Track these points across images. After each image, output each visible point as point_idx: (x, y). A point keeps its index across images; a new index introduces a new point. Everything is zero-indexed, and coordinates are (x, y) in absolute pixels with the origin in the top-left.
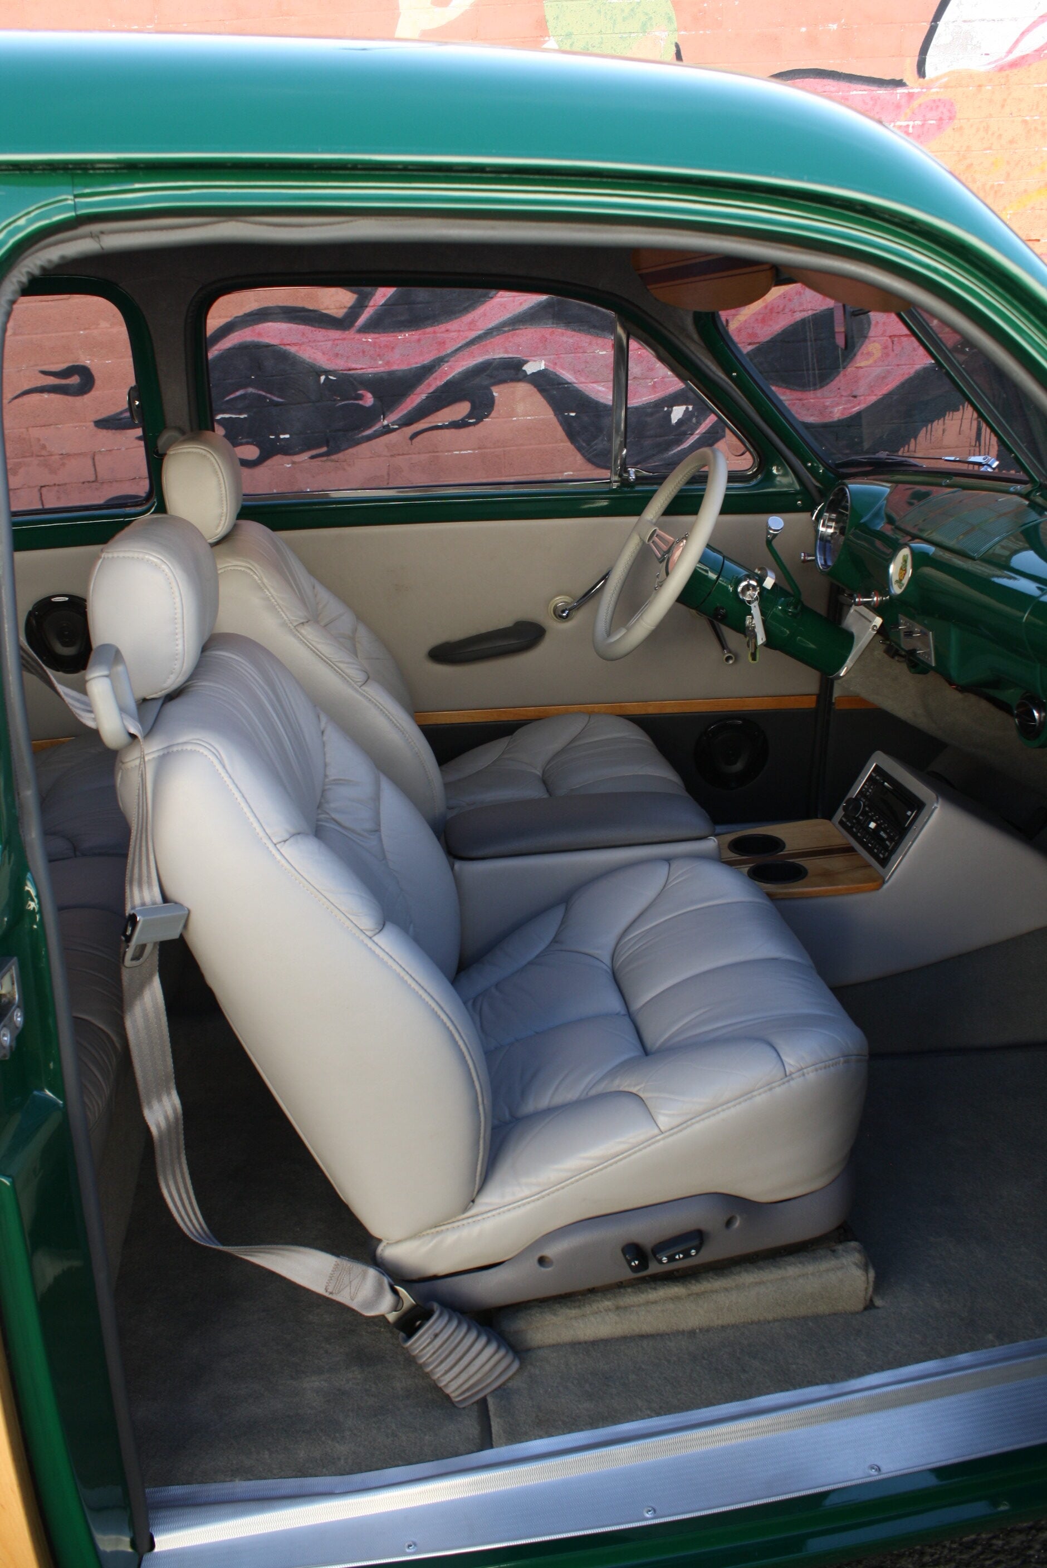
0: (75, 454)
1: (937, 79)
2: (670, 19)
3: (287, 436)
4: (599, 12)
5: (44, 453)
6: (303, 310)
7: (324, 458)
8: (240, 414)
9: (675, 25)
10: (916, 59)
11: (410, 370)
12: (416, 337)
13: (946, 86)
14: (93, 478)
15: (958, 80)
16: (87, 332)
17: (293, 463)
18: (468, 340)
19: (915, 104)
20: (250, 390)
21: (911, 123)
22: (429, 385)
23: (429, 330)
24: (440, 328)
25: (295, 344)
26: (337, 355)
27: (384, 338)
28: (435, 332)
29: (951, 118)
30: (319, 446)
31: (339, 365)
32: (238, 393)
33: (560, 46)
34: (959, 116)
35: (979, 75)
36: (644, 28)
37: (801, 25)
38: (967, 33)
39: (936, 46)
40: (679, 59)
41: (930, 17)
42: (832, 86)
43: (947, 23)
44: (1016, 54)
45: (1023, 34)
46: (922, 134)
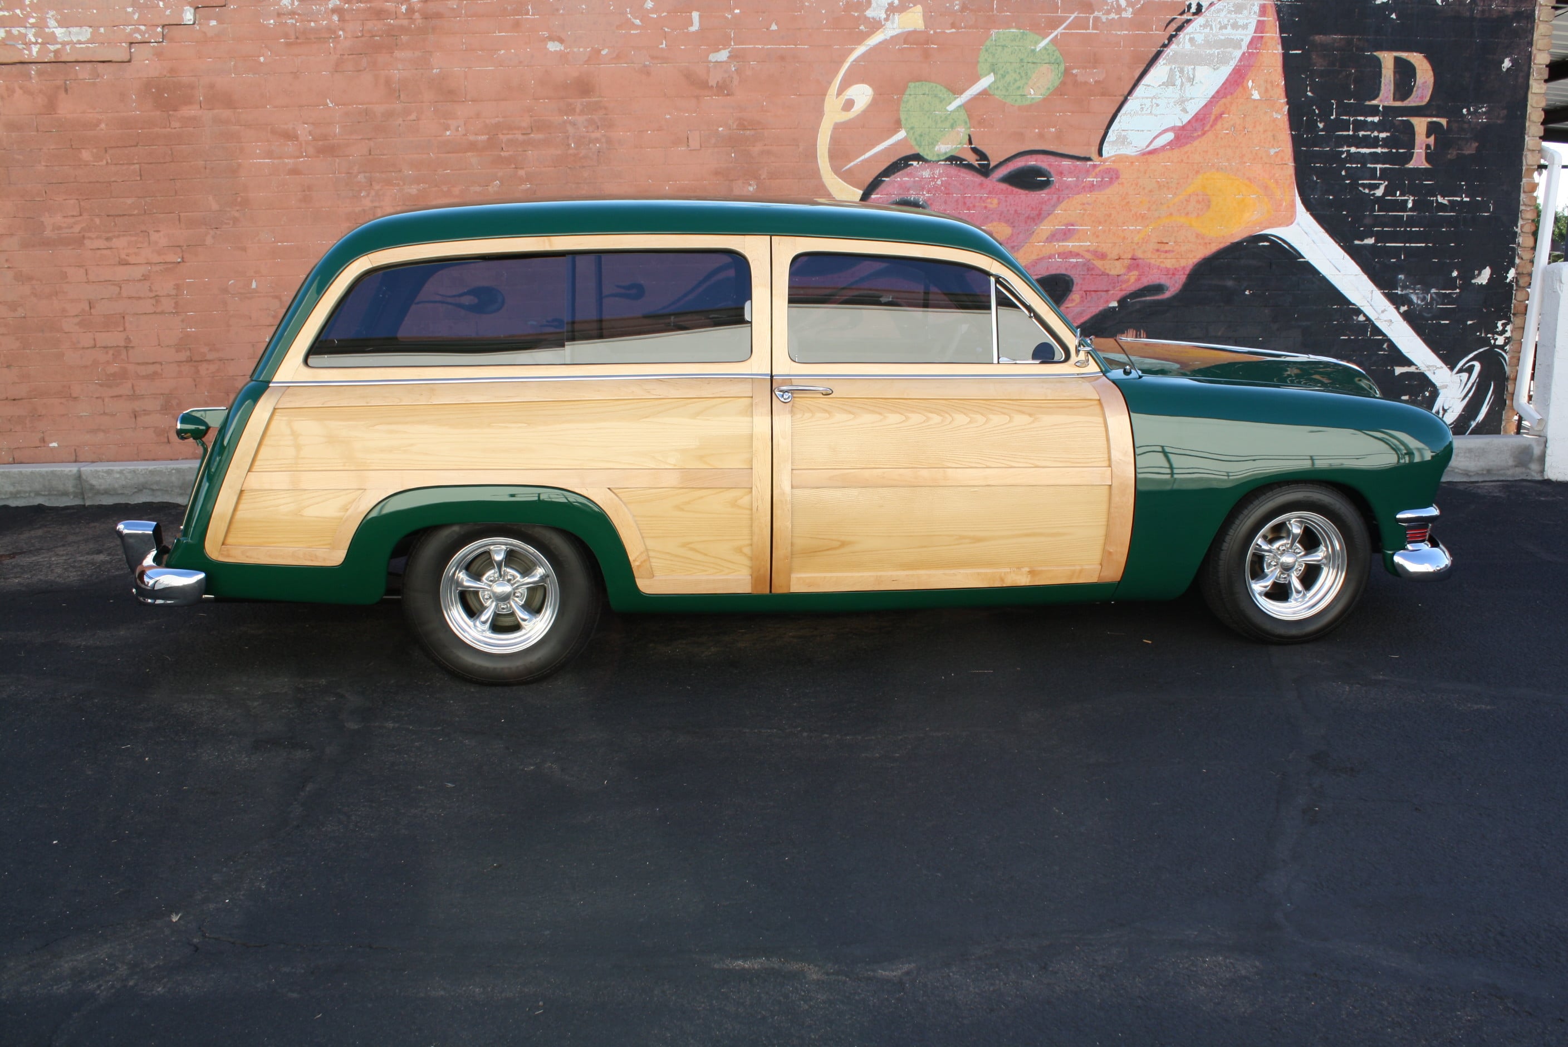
33: (907, 134)
34: (1121, 177)
35: (1131, 156)
36: (952, 127)
37: (1035, 128)
38: (1125, 136)
39: (1108, 142)
40: (970, 143)
41: (1105, 127)
42: (1052, 159)
43: (1113, 131)
44: (1151, 147)
45: (1155, 138)
46: (1101, 186)
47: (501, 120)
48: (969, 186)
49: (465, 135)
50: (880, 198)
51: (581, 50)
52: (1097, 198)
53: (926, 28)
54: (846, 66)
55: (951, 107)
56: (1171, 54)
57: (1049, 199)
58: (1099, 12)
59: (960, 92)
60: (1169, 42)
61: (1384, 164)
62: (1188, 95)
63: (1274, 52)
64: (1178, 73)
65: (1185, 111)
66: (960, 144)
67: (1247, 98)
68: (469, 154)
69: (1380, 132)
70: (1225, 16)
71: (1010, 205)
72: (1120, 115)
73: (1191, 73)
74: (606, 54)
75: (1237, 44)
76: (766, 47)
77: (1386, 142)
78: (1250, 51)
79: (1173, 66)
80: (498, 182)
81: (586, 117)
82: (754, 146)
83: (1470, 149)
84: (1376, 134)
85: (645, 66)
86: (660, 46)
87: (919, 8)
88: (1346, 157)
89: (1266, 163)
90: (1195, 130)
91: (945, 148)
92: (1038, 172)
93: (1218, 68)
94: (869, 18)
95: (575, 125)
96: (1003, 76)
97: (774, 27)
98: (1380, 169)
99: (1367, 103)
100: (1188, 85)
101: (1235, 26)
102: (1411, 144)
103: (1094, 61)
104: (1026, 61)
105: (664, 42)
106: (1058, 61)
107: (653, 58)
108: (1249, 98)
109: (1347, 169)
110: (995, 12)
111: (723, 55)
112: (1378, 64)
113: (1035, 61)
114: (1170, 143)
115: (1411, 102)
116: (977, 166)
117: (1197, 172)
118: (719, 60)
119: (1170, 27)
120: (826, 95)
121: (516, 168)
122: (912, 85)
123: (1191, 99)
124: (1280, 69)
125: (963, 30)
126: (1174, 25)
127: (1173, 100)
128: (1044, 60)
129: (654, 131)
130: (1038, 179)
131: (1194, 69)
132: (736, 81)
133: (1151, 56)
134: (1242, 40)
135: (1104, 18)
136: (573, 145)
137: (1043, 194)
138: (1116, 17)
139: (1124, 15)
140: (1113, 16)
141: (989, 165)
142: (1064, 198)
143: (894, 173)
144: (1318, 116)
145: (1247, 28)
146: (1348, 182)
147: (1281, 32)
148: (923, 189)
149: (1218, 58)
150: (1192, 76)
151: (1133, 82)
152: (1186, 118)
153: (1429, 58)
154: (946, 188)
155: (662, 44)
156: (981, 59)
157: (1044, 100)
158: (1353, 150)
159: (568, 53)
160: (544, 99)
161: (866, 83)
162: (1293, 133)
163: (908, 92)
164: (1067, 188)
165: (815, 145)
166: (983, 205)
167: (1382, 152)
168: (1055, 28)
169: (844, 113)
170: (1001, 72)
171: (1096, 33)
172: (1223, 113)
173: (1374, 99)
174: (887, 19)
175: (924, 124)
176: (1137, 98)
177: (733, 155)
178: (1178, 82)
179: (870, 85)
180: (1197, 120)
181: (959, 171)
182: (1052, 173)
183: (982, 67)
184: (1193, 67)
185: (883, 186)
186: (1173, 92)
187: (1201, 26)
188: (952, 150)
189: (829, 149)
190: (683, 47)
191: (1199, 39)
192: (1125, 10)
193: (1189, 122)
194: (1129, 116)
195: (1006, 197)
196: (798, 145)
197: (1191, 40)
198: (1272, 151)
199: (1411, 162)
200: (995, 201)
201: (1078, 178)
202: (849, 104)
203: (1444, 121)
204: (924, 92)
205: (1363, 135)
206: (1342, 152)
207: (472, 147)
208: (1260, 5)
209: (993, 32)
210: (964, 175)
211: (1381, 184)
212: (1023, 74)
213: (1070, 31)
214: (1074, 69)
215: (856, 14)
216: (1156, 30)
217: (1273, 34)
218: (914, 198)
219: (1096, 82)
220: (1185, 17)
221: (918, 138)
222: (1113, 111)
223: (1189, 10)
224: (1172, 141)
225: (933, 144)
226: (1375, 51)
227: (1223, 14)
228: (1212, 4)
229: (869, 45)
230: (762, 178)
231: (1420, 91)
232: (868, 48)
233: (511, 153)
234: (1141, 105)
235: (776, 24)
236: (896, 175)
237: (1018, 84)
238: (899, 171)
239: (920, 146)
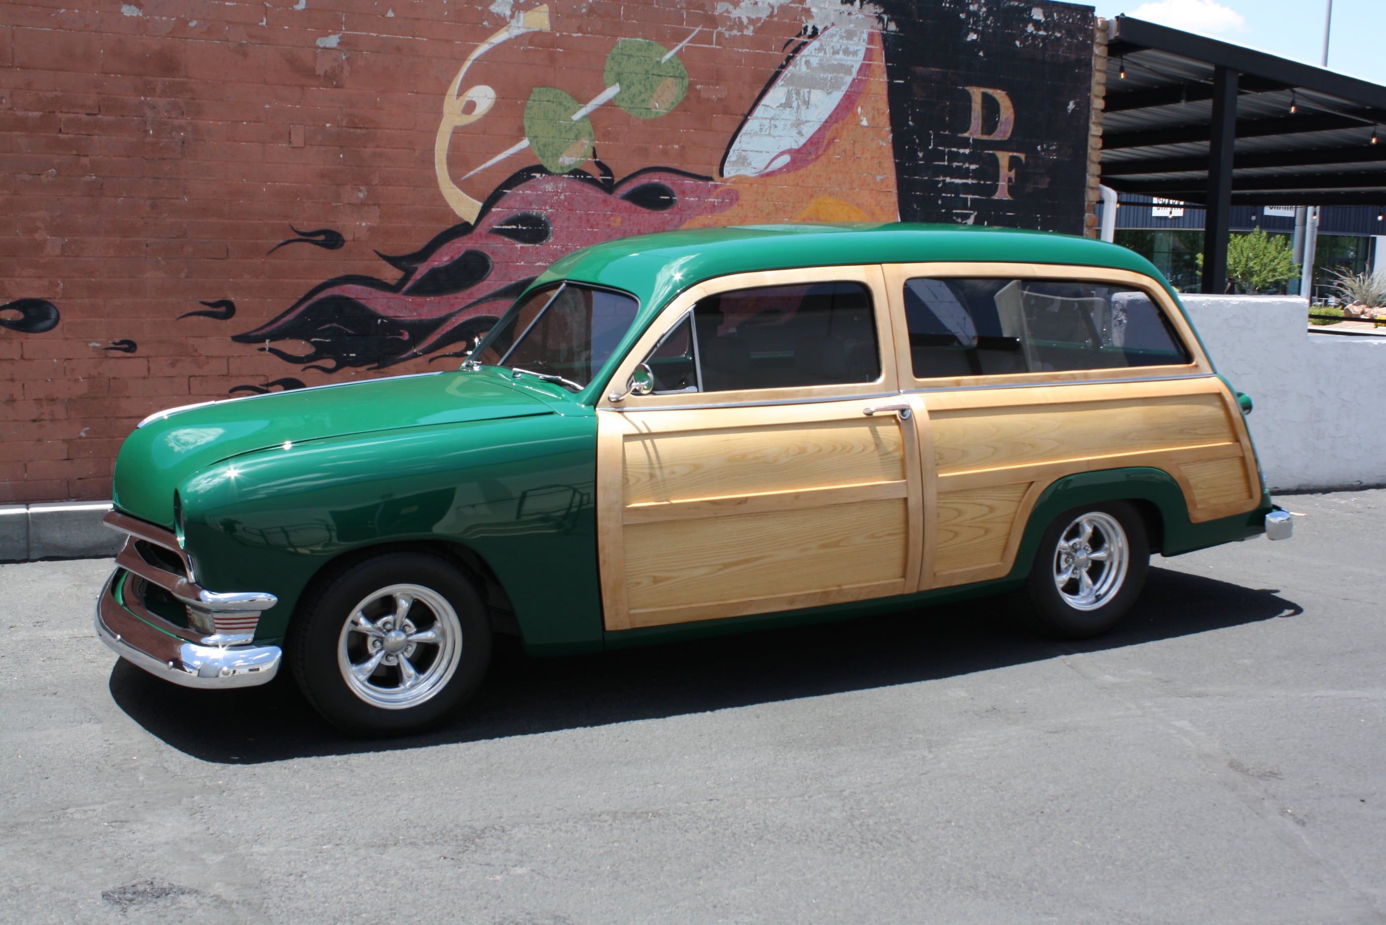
0: (216, 357)
1: (730, 178)
2: (590, 134)
3: (354, 355)
4: (553, 126)
5: (195, 354)
6: (372, 278)
7: (376, 371)
8: (326, 339)
9: (593, 137)
10: (719, 167)
11: (432, 320)
12: (437, 301)
13: (734, 182)
14: (225, 373)
15: (740, 179)
16: (235, 280)
17: (357, 372)
18: (467, 304)
19: (719, 190)
20: (335, 325)
21: (716, 200)
22: (443, 330)
23: (445, 296)
24: (452, 296)
25: (365, 299)
26: (389, 307)
27: (419, 300)
28: (449, 298)
29: (737, 199)
30: (373, 362)
31: (391, 313)
32: (327, 326)
33: (531, 143)
34: (741, 198)
35: (751, 178)
36: (577, 138)
37: (659, 144)
38: (745, 156)
39: (729, 161)
40: (595, 156)
41: (726, 147)
42: (675, 177)
43: (734, 151)
44: (769, 169)
45: (773, 160)
46: (722, 207)
47: (59, 94)
48: (592, 202)
49: (12, 109)
50: (501, 211)
51: (164, 18)
52: (718, 220)
53: (552, 30)
54: (467, 64)
55: (577, 117)
56: (789, 75)
57: (672, 219)
58: (722, 27)
59: (586, 102)
60: (787, 64)
61: (973, 195)
62: (803, 118)
63: (880, 82)
64: (794, 95)
65: (800, 133)
66: (584, 157)
67: (857, 125)
68: (16, 133)
69: (970, 163)
70: (838, 41)
71: (634, 224)
72: (740, 134)
73: (806, 96)
74: (195, 27)
75: (848, 70)
76: (381, 36)
77: (976, 174)
78: (860, 77)
79: (790, 88)
80: (53, 170)
81: (168, 99)
82: (365, 147)
83: (1044, 183)
84: (967, 165)
85: (241, 45)
86: (260, 24)
87: (545, 8)
88: (942, 187)
89: (873, 190)
90: (810, 153)
91: (568, 160)
92: (662, 190)
93: (830, 93)
94: (493, 14)
95: (154, 108)
96: (629, 87)
97: (390, 14)
98: (971, 199)
99: (960, 135)
100: (803, 108)
101: (846, 52)
102: (996, 177)
103: (717, 77)
104: (651, 73)
105: (265, 20)
106: (682, 75)
107: (251, 36)
108: (858, 124)
109: (943, 198)
110: (622, 18)
111: (332, 41)
112: (968, 98)
113: (660, 73)
114: (787, 166)
115: (996, 136)
116: (601, 181)
117: (811, 197)
118: (328, 46)
119: (787, 48)
120: (444, 94)
121: (79, 155)
122: (536, 90)
123: (806, 122)
124: (885, 98)
125: (590, 35)
126: (792, 47)
127: (790, 122)
128: (668, 73)
129: (250, 122)
130: (662, 197)
131: (809, 92)
132: (346, 73)
133: (770, 76)
134: (852, 66)
135: (727, 35)
136: (151, 132)
137: (666, 214)
138: (739, 34)
139: (746, 32)
140: (735, 32)
141: (612, 180)
142: (686, 218)
143: (516, 185)
144: (918, 145)
145: (857, 55)
146: (943, 211)
147: (887, 61)
148: (546, 203)
149: (831, 82)
150: (807, 99)
151: (753, 102)
152: (802, 141)
153: (1011, 96)
154: (569, 203)
155: (262, 21)
156: (607, 67)
157: (668, 114)
158: (948, 180)
159: (148, 21)
160: (116, 74)
161: (488, 85)
162: (897, 161)
163: (532, 98)
164: (689, 208)
165: (432, 150)
166: (607, 223)
167: (972, 183)
168: (680, 41)
169: (465, 116)
170: (626, 83)
171: (719, 49)
172: (834, 139)
173: (966, 131)
174: (512, 17)
175: (548, 133)
176: (756, 118)
177: (341, 156)
178: (795, 104)
179: (493, 88)
180: (811, 143)
181: (583, 185)
182: (675, 192)
183: (608, 76)
184: (808, 90)
185: (504, 199)
186: (790, 114)
187: (816, 49)
188: (576, 162)
189: (448, 155)
190: (286, 27)
191: (814, 61)
192: (747, 27)
193: (805, 145)
194: (749, 136)
195: (630, 215)
196: (414, 149)
197: (807, 63)
198: (879, 178)
199: (997, 194)
200: (619, 220)
201: (699, 198)
202: (470, 107)
203: (1022, 156)
204: (548, 99)
205: (956, 166)
206: (939, 182)
207: (21, 124)
208: (869, 33)
209: (620, 39)
210: (589, 191)
211: (972, 214)
212: (648, 86)
213: (695, 45)
214: (697, 84)
215: (480, 8)
216: (775, 51)
217: (880, 62)
218: (537, 213)
219: (718, 99)
220: (802, 39)
221: (542, 148)
222: (734, 130)
223: (805, 33)
224: (788, 164)
225: (557, 155)
226: (967, 85)
227: (836, 39)
228: (826, 28)
229: (493, 43)
230: (373, 184)
231: (1003, 127)
232: (492, 46)
233: (71, 136)
234: (760, 125)
235: (393, 11)
236: (518, 187)
237: (643, 96)
238: (520, 183)
239: (543, 157)
